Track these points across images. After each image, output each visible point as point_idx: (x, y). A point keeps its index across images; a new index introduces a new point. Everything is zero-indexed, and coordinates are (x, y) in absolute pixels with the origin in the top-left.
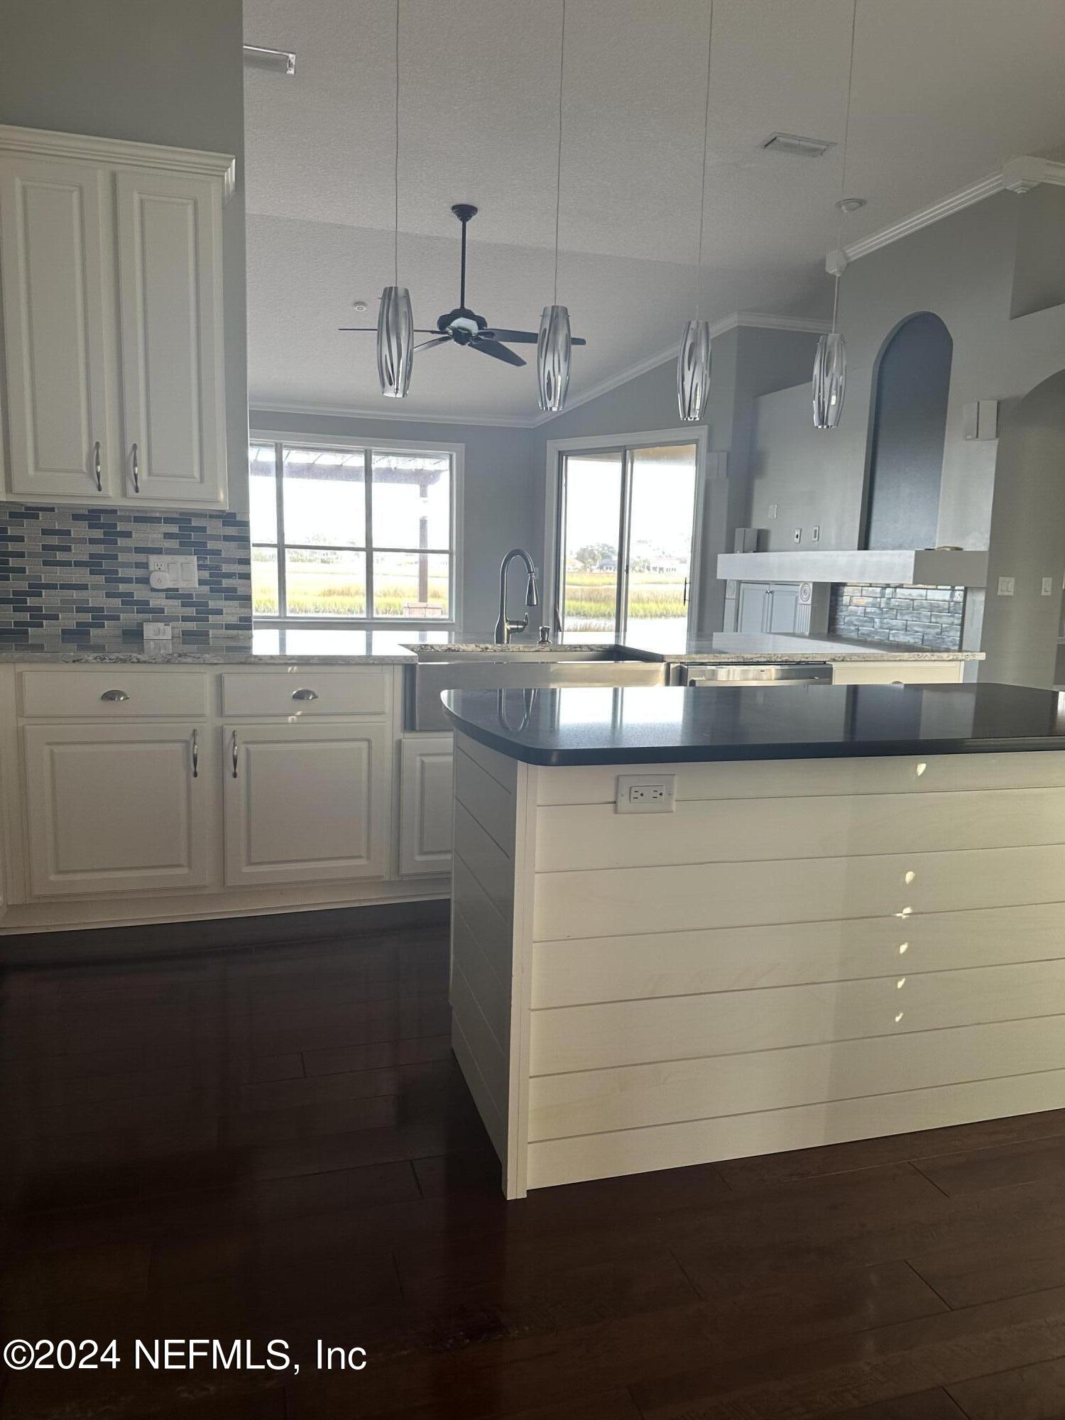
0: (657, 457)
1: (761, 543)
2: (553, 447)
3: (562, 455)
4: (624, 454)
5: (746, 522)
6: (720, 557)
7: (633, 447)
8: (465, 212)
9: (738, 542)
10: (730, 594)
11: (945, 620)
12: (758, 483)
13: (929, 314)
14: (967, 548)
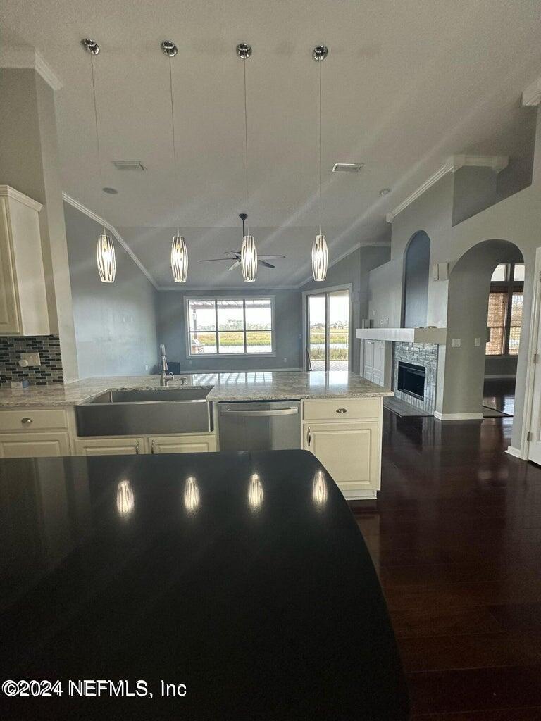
0: (336, 295)
1: (371, 325)
2: (304, 294)
3: (307, 297)
4: (326, 295)
5: (367, 317)
6: (357, 330)
7: (329, 293)
8: (243, 216)
9: (363, 325)
10: (362, 343)
11: (431, 357)
12: (370, 303)
13: (423, 231)
14: (439, 327)
